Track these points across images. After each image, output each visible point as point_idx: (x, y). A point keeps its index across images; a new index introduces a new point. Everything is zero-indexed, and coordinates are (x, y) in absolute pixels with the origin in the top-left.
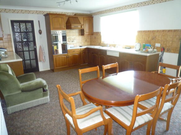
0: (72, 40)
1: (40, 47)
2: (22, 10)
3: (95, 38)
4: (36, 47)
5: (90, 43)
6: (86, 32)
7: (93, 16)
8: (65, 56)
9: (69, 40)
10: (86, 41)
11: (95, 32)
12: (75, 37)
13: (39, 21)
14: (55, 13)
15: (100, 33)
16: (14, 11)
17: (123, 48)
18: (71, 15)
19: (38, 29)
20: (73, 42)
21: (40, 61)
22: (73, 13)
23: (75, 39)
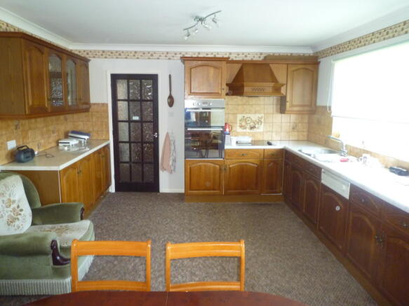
0: (252, 124)
1: (167, 135)
2: (136, 52)
3: (319, 122)
4: (158, 135)
5: (305, 134)
6: (292, 106)
7: (319, 60)
8: (218, 166)
9: (244, 124)
10: (293, 128)
11: (320, 107)
12: (260, 116)
13: (170, 76)
14: (212, 56)
15: (330, 108)
16: (119, 55)
17: (386, 167)
18: (254, 59)
19: (168, 95)
20: (255, 130)
21: (164, 169)
22: (261, 54)
23: (259, 122)
